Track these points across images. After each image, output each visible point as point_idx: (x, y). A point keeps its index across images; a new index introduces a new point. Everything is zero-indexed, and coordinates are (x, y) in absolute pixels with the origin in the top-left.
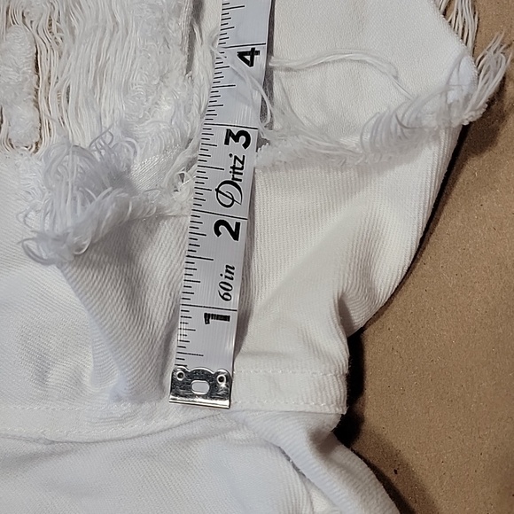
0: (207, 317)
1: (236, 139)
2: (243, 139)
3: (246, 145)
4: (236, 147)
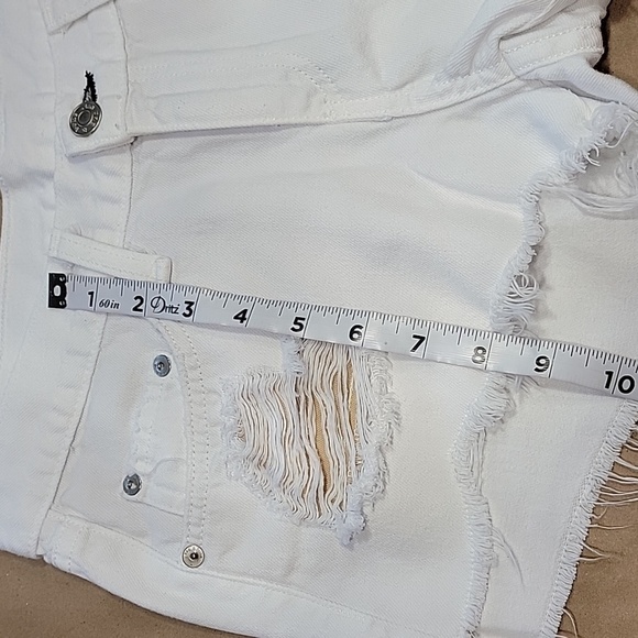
0: (92, 293)
1: (188, 308)
2: (188, 312)
3: (184, 314)
4: (183, 309)
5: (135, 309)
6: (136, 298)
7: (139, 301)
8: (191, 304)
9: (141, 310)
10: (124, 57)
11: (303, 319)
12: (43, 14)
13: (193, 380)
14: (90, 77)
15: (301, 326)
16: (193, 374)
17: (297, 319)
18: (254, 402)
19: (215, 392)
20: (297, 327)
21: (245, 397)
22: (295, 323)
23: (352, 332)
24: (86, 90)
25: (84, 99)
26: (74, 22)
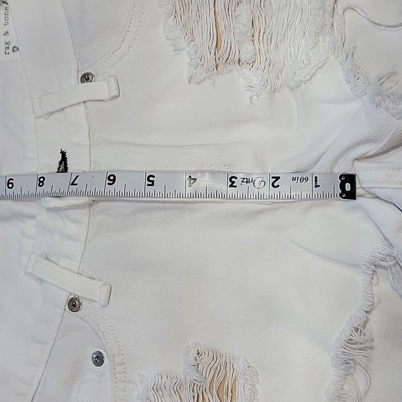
0: (317, 186)
1: (233, 182)
3: (236, 178)
4: (237, 182)
5: (278, 178)
6: (278, 186)
7: (275, 185)
8: (231, 186)
9: (273, 178)
10: (89, 143)
11: (148, 185)
12: (32, 104)
13: (119, 373)
14: (63, 154)
15: (149, 180)
16: (119, 369)
17: (153, 185)
18: (161, 393)
19: (134, 383)
20: (151, 179)
21: (155, 389)
22: (153, 181)
23: (114, 180)
24: (60, 163)
25: (59, 169)
26: (53, 112)
